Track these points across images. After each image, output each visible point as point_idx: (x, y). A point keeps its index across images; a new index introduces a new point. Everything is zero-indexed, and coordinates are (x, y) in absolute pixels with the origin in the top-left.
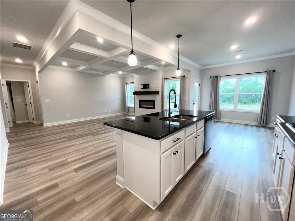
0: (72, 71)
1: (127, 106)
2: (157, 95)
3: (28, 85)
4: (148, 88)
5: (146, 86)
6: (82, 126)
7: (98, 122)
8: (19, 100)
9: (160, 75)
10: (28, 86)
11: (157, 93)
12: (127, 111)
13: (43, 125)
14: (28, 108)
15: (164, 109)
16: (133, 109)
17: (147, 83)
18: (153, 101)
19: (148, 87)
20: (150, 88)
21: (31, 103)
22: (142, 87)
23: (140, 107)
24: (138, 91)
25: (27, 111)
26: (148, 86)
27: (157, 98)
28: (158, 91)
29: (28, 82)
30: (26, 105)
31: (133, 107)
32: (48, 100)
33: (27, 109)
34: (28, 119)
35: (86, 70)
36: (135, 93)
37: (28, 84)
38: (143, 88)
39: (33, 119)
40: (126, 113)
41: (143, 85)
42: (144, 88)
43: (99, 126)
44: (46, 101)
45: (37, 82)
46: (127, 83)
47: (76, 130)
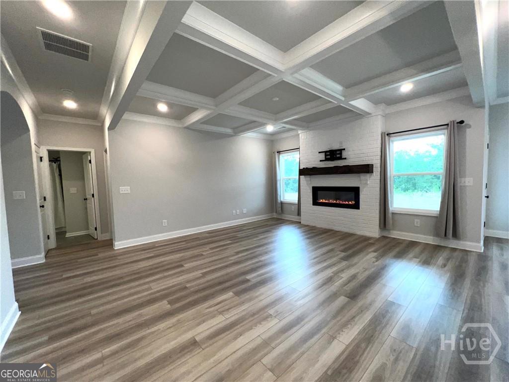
0: (174, 127)
1: (279, 201)
2: (368, 175)
3: (89, 159)
4: (341, 158)
5: (333, 154)
6: (196, 252)
7: (229, 238)
8: (73, 190)
9: (377, 126)
10: (90, 162)
11: (367, 169)
12: (280, 211)
13: (112, 245)
14: (88, 205)
15: (388, 209)
16: (295, 208)
17: (336, 147)
18: (356, 191)
19: (338, 156)
20: (345, 159)
21: (93, 195)
22: (322, 156)
23: (315, 203)
24: (310, 165)
25: (87, 212)
26: (341, 154)
27: (368, 182)
28: (373, 165)
29: (90, 153)
30: (85, 199)
31: (296, 202)
32: (125, 189)
33: (86, 208)
34: (88, 229)
35: (201, 123)
36: (303, 172)
37: (89, 157)
38: (324, 159)
39: (96, 229)
40: (275, 215)
41: (326, 152)
42: (326, 160)
43: (238, 253)
44: (121, 191)
45: (106, 151)
46: (279, 152)
47: (187, 266)
